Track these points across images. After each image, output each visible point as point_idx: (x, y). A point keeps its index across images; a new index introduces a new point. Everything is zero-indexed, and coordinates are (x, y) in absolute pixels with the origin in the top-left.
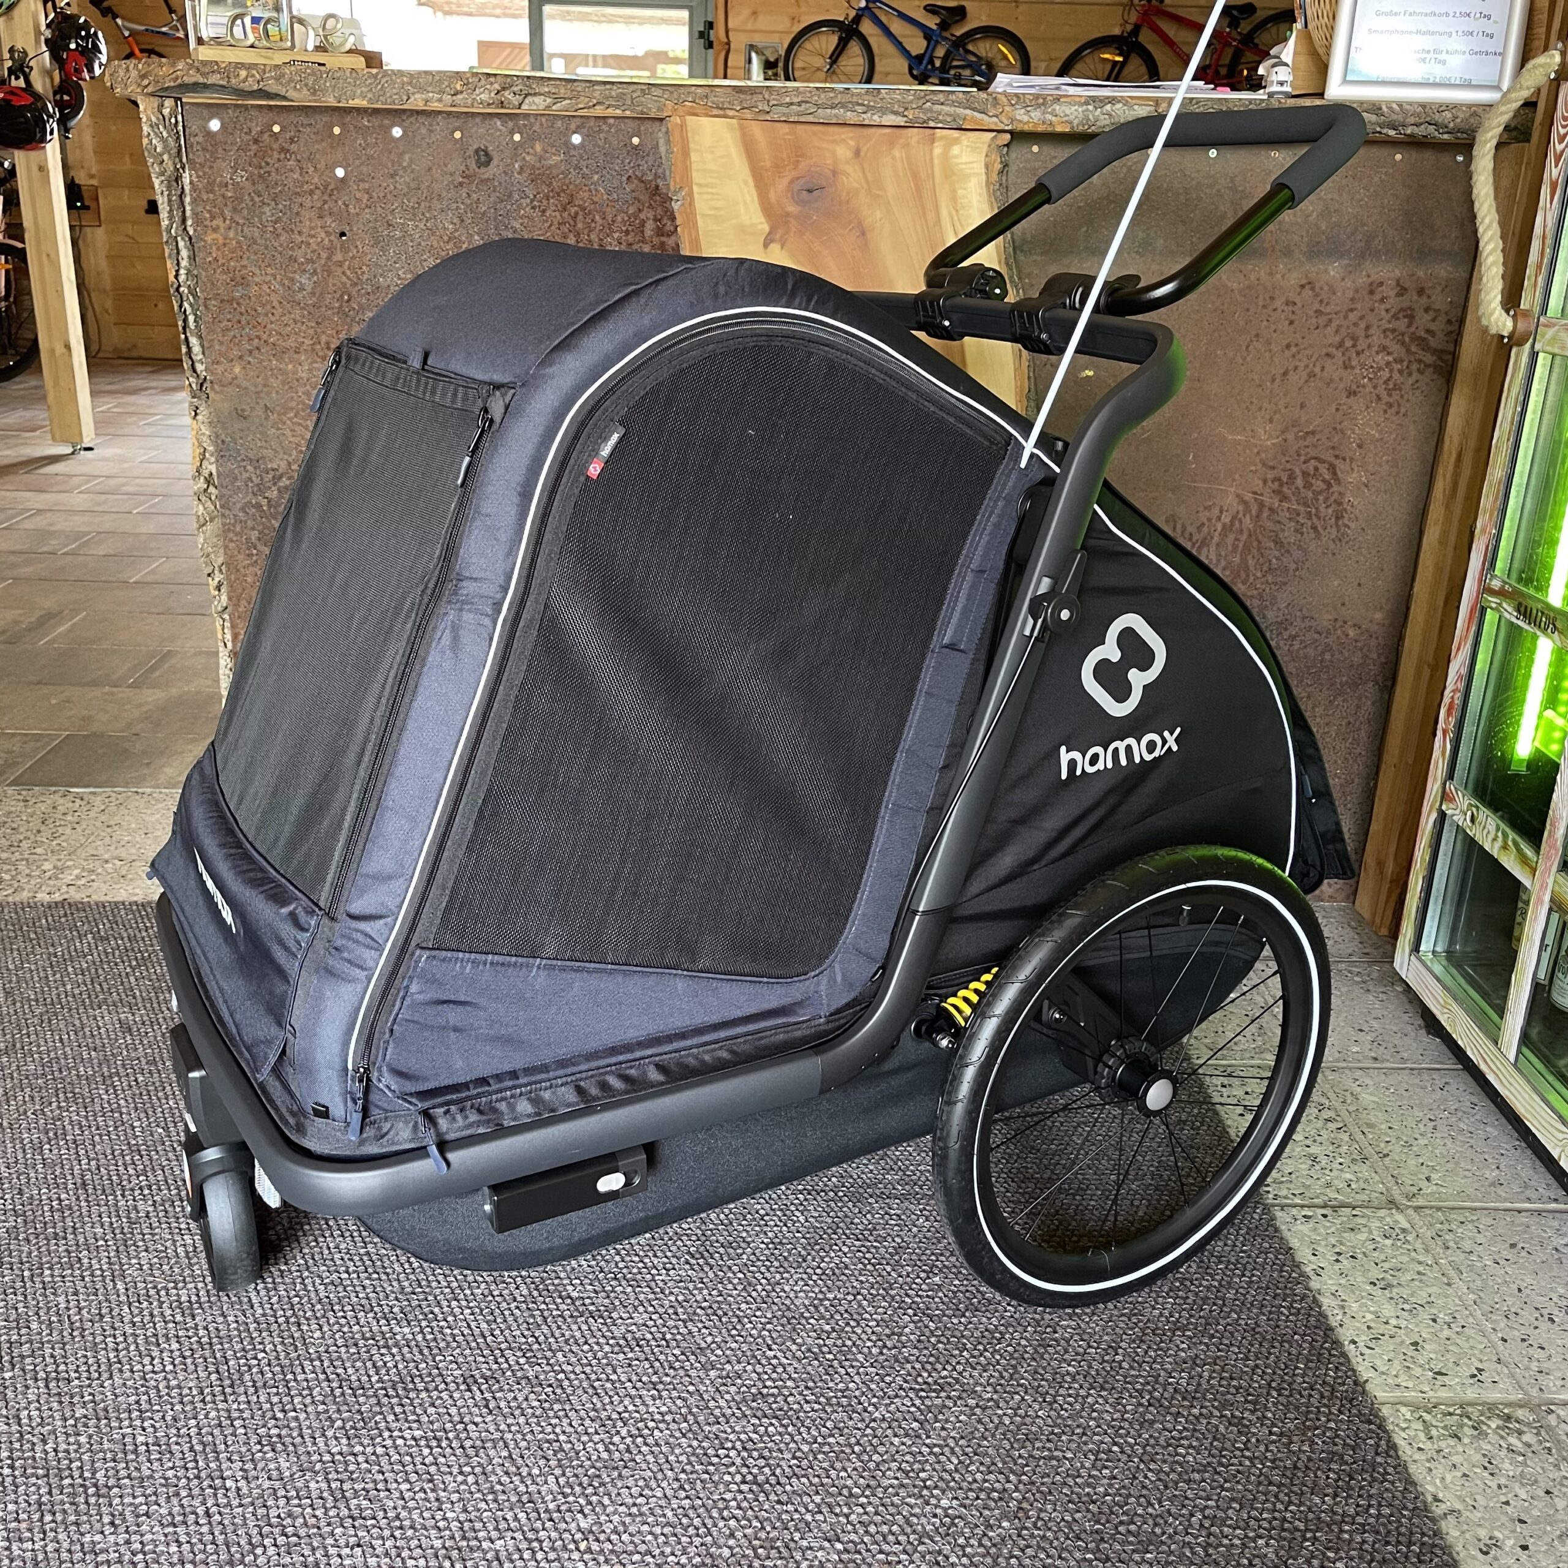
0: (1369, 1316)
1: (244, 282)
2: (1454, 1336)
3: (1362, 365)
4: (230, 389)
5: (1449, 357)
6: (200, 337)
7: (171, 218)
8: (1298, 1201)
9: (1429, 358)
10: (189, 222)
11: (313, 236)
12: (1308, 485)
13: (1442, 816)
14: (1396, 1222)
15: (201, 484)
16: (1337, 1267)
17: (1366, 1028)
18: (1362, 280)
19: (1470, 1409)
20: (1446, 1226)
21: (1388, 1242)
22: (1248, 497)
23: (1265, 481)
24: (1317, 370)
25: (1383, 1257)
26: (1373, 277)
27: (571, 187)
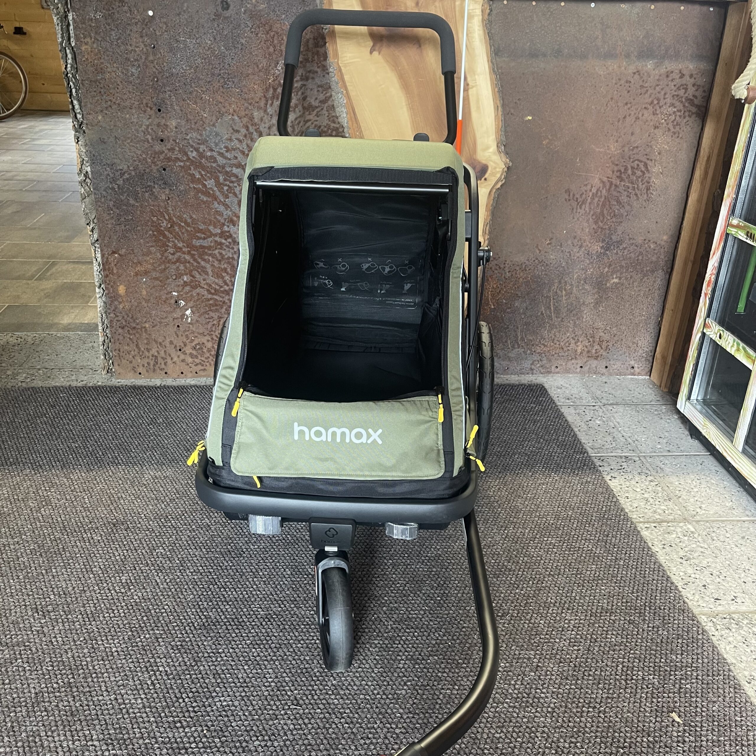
0: (682, 574)
1: (102, 71)
2: (722, 581)
3: (662, 113)
4: (96, 128)
5: (703, 109)
6: (78, 101)
7: (62, 37)
8: (641, 520)
9: (694, 110)
10: (72, 40)
11: (137, 47)
12: (634, 173)
13: (704, 334)
14: (688, 528)
15: (82, 177)
16: (664, 551)
17: (663, 436)
18: (663, 70)
19: (733, 615)
20: (712, 530)
21: (686, 538)
22: (605, 179)
23: (613, 172)
24: (640, 115)
25: (684, 545)
26: (669, 69)
27: (271, 21)
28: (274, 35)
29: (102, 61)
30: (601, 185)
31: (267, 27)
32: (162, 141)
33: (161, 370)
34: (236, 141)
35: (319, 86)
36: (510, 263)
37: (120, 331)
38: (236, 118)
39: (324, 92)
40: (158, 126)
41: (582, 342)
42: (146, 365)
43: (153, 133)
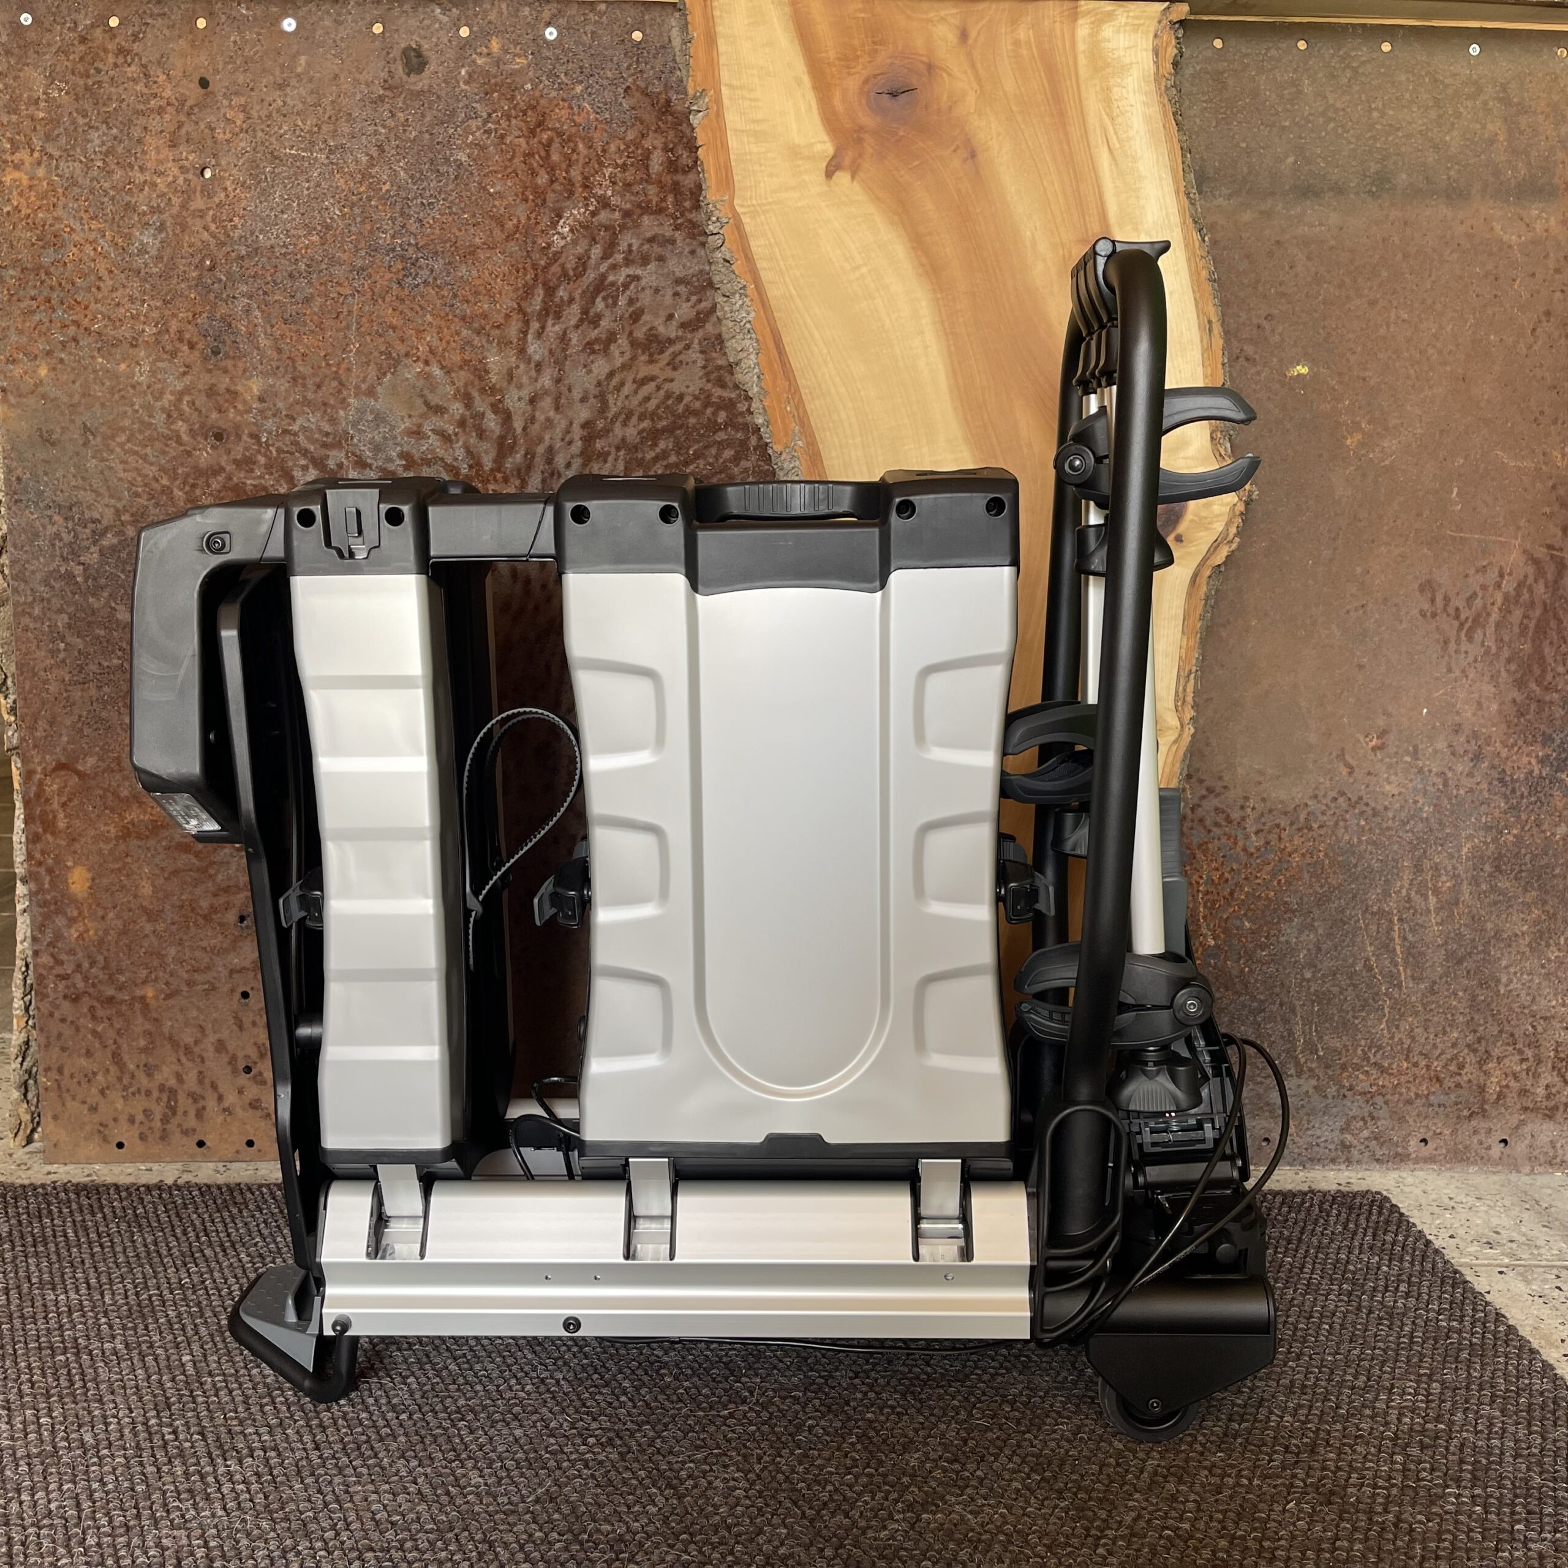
1: (56, 242)
4: (31, 401)
11: (161, 174)
22: (1541, 552)
27: (543, 102)
28: (550, 141)
29: (60, 212)
30: (1530, 570)
31: (531, 116)
32: (219, 436)
33: (186, 1133)
34: (433, 439)
35: (679, 281)
36: (1260, 807)
37: (66, 1006)
38: (436, 371)
39: (694, 298)
40: (208, 396)
41: (1499, 1060)
42: (140, 1117)
43: (195, 415)
